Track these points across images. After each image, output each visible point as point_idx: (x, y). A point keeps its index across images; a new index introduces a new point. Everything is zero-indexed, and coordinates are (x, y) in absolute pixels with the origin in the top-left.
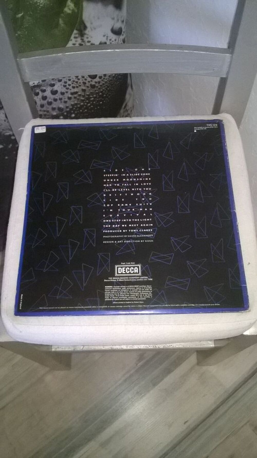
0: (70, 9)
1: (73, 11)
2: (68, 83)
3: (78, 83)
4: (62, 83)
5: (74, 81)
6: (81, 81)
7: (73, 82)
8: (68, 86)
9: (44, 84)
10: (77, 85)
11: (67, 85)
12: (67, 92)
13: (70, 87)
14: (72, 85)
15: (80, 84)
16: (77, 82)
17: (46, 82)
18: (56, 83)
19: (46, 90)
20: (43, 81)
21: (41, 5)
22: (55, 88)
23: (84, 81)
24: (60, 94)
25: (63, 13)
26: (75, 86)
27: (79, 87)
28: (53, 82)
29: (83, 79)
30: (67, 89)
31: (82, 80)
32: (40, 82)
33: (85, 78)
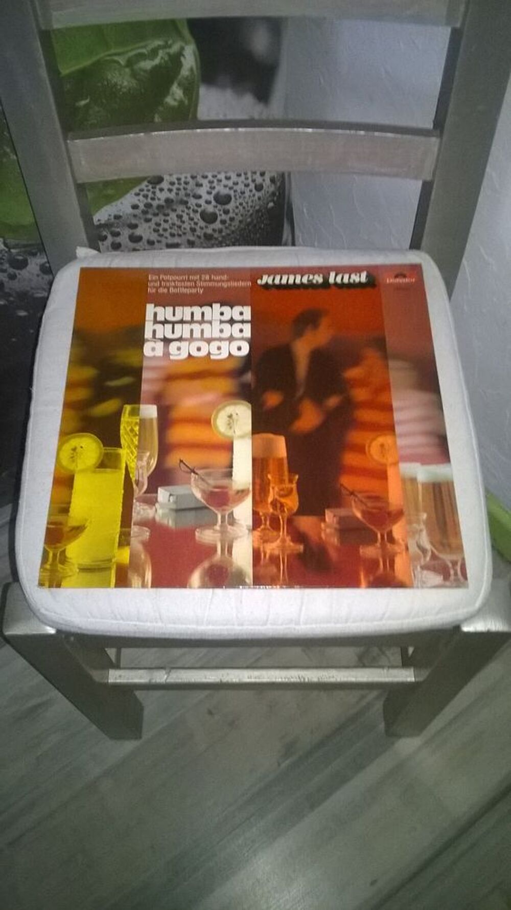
0: (175, 100)
1: (181, 102)
2: (162, 227)
3: (182, 229)
4: (152, 225)
5: (174, 224)
6: (187, 226)
7: (171, 225)
8: (161, 232)
9: (118, 223)
10: (180, 233)
11: (161, 229)
12: (159, 242)
13: (167, 234)
14: (169, 231)
15: (185, 231)
16: (179, 227)
17: (121, 220)
18: (141, 223)
19: (121, 233)
20: (117, 217)
21: (124, 90)
22: (138, 232)
23: (193, 226)
24: (146, 243)
25: (163, 103)
26: (176, 233)
27: (183, 236)
28: (134, 221)
29: (190, 222)
30: (161, 236)
31: (190, 224)
32: (111, 219)
33: (196, 220)
